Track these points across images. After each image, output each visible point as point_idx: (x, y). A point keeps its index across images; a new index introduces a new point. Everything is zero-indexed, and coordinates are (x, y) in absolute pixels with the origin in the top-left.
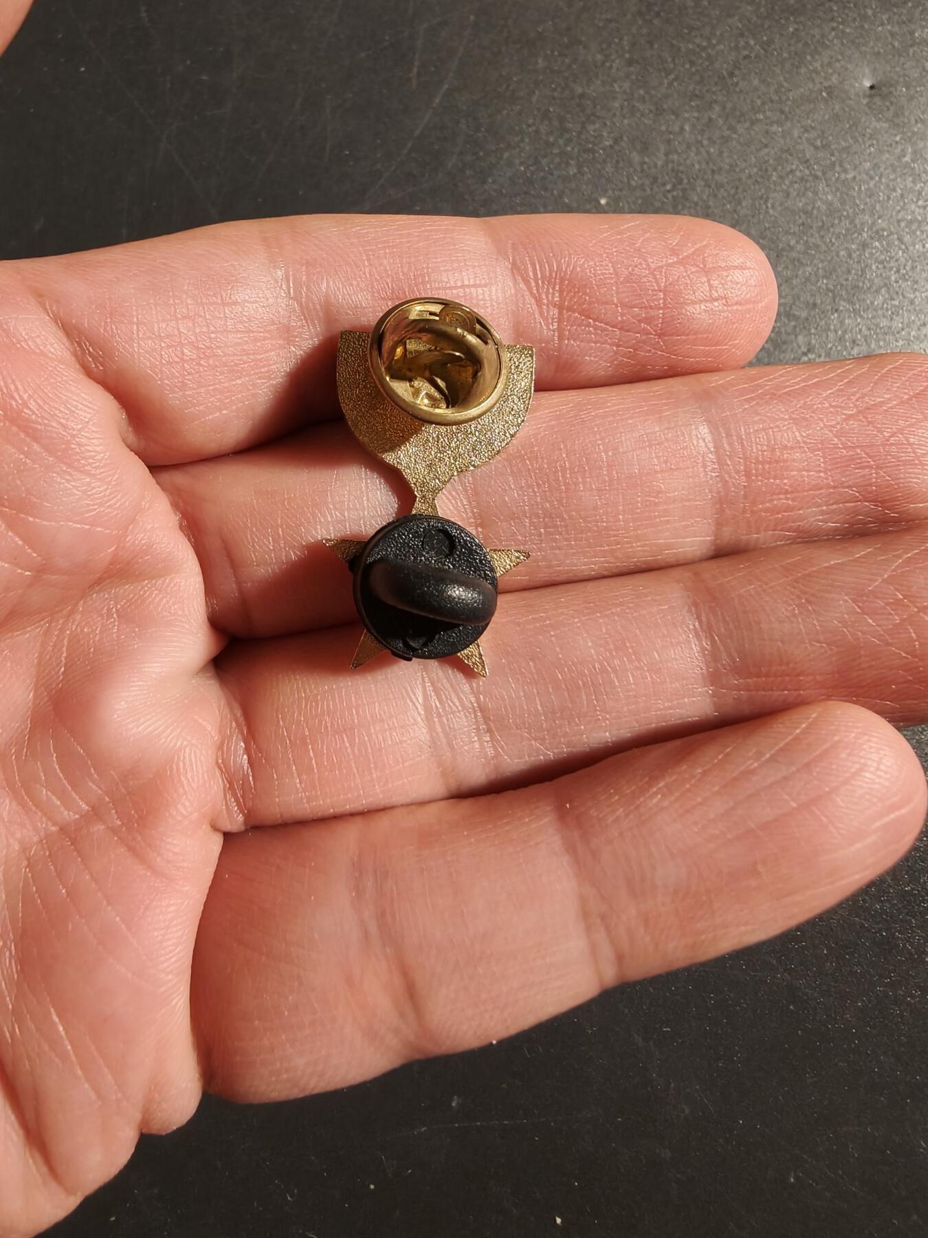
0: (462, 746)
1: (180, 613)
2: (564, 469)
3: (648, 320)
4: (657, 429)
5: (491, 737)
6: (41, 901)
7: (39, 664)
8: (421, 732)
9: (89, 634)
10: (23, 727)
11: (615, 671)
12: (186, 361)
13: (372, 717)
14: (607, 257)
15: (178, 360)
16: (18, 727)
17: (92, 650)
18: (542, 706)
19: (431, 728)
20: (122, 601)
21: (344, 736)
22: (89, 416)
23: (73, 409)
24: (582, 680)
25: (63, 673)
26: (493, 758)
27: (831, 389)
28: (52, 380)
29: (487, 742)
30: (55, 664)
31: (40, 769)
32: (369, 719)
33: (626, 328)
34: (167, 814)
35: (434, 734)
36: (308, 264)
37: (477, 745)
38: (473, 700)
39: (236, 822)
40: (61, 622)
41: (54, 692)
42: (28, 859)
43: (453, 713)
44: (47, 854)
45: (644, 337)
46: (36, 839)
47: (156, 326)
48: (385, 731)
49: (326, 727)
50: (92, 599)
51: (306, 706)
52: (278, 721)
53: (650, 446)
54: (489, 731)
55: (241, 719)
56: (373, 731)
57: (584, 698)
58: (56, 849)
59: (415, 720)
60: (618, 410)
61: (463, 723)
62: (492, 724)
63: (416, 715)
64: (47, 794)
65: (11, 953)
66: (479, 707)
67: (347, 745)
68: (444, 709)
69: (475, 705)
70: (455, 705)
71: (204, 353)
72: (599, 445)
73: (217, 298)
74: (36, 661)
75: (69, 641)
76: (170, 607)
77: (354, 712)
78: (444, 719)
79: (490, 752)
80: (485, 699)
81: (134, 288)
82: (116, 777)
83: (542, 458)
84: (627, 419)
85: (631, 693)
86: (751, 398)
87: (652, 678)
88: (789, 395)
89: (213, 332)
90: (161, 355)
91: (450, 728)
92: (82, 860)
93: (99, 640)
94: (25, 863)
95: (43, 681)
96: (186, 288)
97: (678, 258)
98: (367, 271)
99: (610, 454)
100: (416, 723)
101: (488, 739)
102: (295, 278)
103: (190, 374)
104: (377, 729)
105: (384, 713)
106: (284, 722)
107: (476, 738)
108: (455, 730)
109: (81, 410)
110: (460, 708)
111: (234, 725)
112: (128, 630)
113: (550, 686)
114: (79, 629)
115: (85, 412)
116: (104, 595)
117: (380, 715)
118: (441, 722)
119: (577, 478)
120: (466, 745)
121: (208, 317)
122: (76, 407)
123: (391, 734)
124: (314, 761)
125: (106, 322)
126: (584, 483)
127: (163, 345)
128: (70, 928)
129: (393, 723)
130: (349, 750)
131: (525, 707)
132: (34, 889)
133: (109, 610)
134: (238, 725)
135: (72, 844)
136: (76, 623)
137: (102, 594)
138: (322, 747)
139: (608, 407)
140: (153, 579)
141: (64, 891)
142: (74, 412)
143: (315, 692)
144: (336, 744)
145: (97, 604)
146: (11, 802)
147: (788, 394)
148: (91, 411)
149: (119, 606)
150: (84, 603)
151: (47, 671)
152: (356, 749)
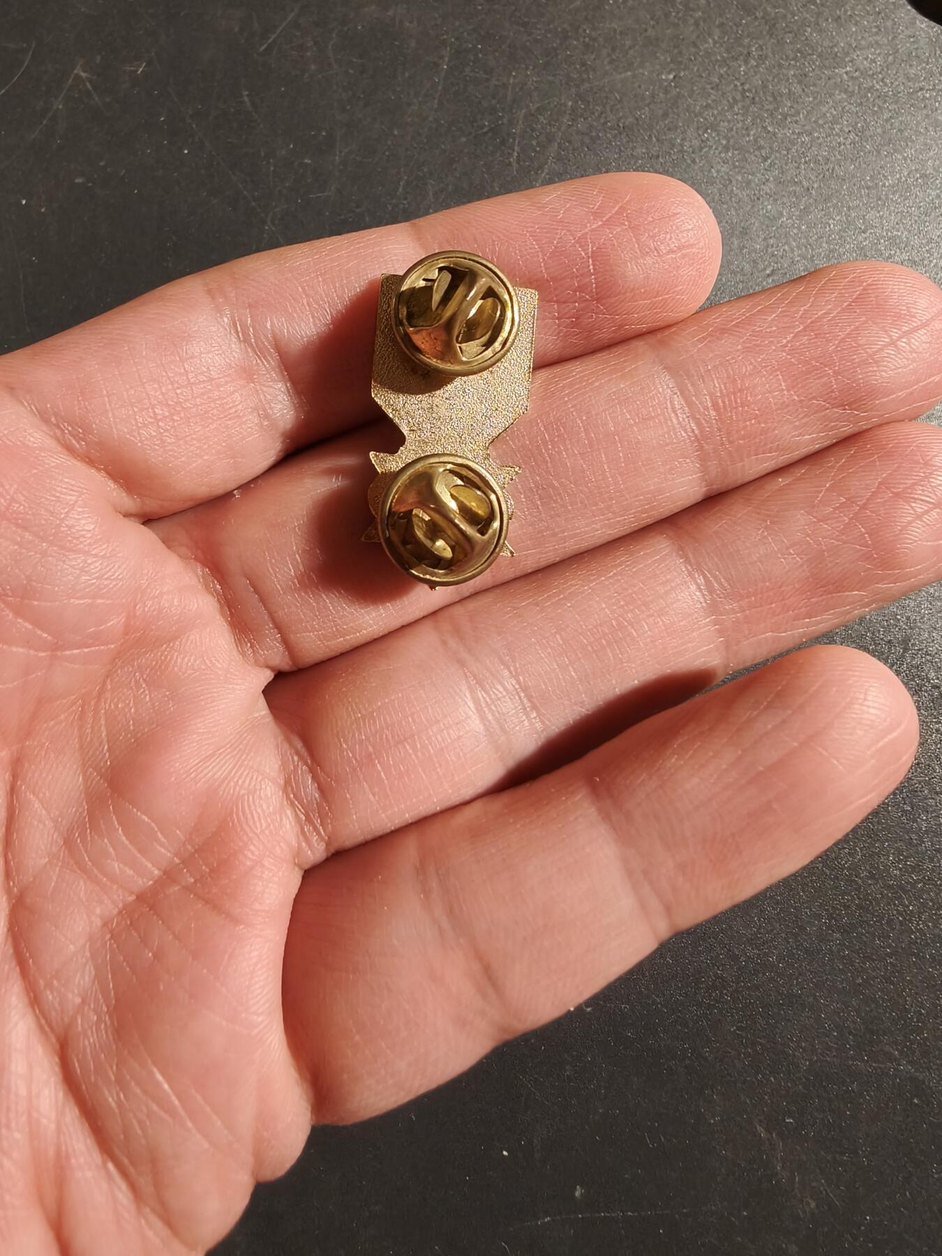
0: (514, 728)
1: (203, 667)
2: (545, 443)
3: (581, 289)
4: (622, 386)
5: (537, 713)
6: (130, 968)
7: (81, 747)
8: (476, 724)
9: (123, 709)
10: (80, 810)
11: (631, 624)
12: (161, 420)
13: (427, 720)
14: (531, 236)
15: (152, 420)
16: (76, 812)
17: (131, 722)
18: (575, 672)
19: (483, 718)
20: (146, 670)
21: (406, 744)
22: (74, 498)
23: (58, 494)
24: (606, 640)
25: (109, 750)
26: (542, 731)
27: (775, 312)
28: (35, 471)
29: (535, 718)
30: (97, 744)
31: (109, 845)
32: (426, 723)
33: (563, 300)
34: (237, 863)
35: (487, 723)
36: (250, 306)
37: (526, 723)
38: (514, 682)
39: (316, 852)
40: (93, 703)
41: (103, 770)
42: (111, 932)
43: (499, 699)
44: (129, 923)
45: (582, 305)
46: (115, 911)
47: (125, 393)
48: (442, 731)
49: (388, 740)
50: (117, 675)
51: (365, 724)
52: (341, 745)
53: (620, 403)
54: (534, 707)
55: (303, 751)
56: (431, 733)
57: (610, 655)
58: (136, 916)
59: (467, 714)
60: (583, 377)
61: (509, 706)
62: (535, 700)
63: (467, 709)
64: (120, 869)
65: (106, 1024)
66: (521, 687)
67: (411, 751)
68: (491, 699)
69: (517, 687)
70: (498, 691)
71: (175, 409)
72: (572, 412)
73: (175, 356)
74: (77, 746)
75: (106, 720)
76: (193, 665)
77: (410, 720)
78: (493, 707)
79: (539, 725)
80: (524, 680)
81: (97, 364)
82: (181, 836)
83: (523, 436)
84: (594, 382)
85: (649, 640)
86: (703, 337)
87: (663, 621)
88: (738, 327)
89: (178, 388)
90: (136, 419)
91: (499, 713)
92: (163, 923)
93: (135, 713)
94: (108, 936)
95: (90, 763)
96: (144, 353)
97: (602, 221)
98: (305, 301)
99: (584, 418)
100: (468, 717)
101: (535, 715)
102: (240, 320)
103: (166, 430)
104: (435, 731)
105: (438, 714)
106: (347, 745)
107: (524, 717)
108: (504, 714)
109: (65, 494)
110: (504, 693)
111: (296, 758)
112: (160, 696)
113: (578, 652)
114: (113, 706)
115: (71, 495)
116: (128, 669)
117: (435, 717)
118: (490, 709)
119: (559, 447)
120: (516, 726)
121: (170, 375)
122: (61, 493)
123: (448, 733)
124: (382, 773)
125: (79, 401)
126: (566, 450)
127: (136, 409)
128: (162, 988)
129: (448, 721)
130: (413, 756)
131: (561, 677)
132: (122, 958)
133: (137, 682)
134: (301, 757)
135: (150, 910)
136: (109, 701)
137: (126, 668)
138: (388, 758)
139: (573, 376)
140: (170, 641)
141: (150, 954)
142: (59, 497)
143: (370, 710)
144: (400, 753)
145: (123, 679)
146: (85, 883)
147: (736, 325)
148: (74, 493)
149: (145, 676)
150: (111, 681)
151: (91, 753)
152: (419, 754)
